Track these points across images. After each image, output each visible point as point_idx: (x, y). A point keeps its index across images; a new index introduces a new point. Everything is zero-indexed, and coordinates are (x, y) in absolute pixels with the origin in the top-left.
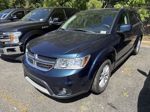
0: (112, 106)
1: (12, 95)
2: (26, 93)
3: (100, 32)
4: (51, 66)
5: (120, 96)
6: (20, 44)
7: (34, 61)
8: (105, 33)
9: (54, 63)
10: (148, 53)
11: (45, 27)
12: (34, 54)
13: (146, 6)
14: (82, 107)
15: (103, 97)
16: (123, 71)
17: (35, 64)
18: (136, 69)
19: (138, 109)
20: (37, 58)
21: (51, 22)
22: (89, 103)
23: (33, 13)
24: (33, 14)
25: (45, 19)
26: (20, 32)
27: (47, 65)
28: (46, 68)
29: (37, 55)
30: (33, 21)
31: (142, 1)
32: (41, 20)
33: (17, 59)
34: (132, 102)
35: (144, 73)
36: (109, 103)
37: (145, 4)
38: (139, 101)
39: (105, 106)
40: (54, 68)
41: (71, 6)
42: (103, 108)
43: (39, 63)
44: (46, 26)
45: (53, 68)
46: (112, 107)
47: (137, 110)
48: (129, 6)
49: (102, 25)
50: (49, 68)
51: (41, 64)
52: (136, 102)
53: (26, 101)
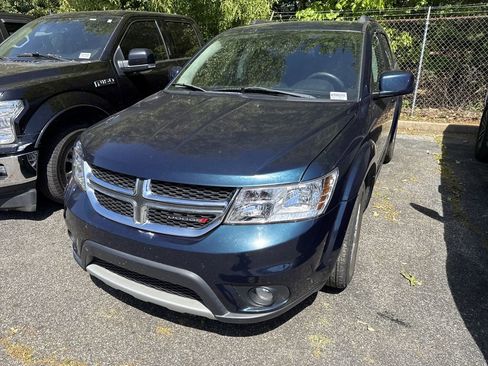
0: (393, 320)
1: (44, 341)
2: (97, 324)
3: (328, 97)
4: (213, 216)
5: (399, 285)
6: (21, 148)
7: (135, 203)
8: (345, 99)
9: (224, 204)
10: (418, 154)
11: (104, 82)
12: (135, 178)
13: (387, 18)
14: (312, 337)
15: (356, 295)
16: (376, 214)
17: (144, 213)
18: (408, 202)
19: (462, 316)
20: (150, 193)
21: (123, 64)
22: (324, 322)
23: (35, 29)
24: (37, 34)
25: (99, 54)
26: (16, 102)
27: (198, 216)
28: (189, 224)
29: (147, 183)
30: (51, 58)
31: (378, 2)
32: (85, 56)
33: (8, 205)
34: (440, 300)
35: (432, 214)
36: (381, 311)
37: (383, 13)
38: (454, 292)
39: (375, 324)
40: (225, 221)
41: (169, 11)
42: (371, 329)
43: (159, 210)
44: (107, 78)
45: (222, 224)
46: (394, 323)
47: (460, 317)
48: (341, 15)
49: (314, 75)
50: (206, 223)
51: (171, 213)
52: (448, 296)
53: (109, 352)
